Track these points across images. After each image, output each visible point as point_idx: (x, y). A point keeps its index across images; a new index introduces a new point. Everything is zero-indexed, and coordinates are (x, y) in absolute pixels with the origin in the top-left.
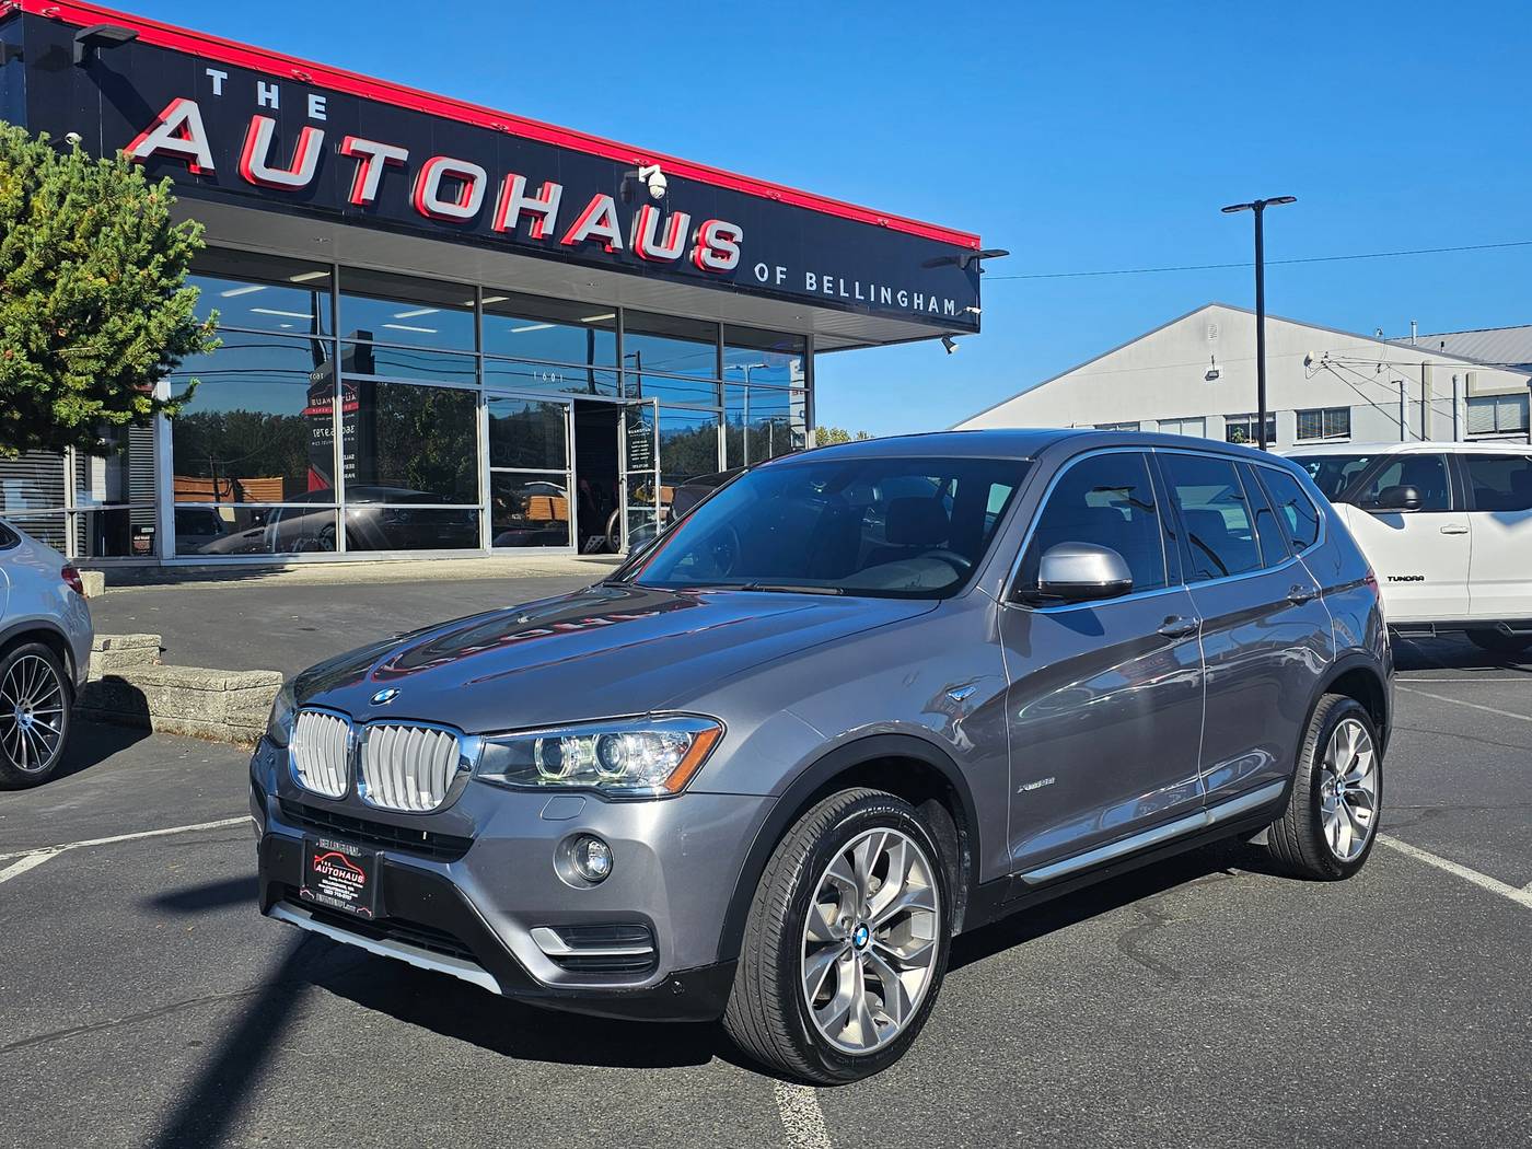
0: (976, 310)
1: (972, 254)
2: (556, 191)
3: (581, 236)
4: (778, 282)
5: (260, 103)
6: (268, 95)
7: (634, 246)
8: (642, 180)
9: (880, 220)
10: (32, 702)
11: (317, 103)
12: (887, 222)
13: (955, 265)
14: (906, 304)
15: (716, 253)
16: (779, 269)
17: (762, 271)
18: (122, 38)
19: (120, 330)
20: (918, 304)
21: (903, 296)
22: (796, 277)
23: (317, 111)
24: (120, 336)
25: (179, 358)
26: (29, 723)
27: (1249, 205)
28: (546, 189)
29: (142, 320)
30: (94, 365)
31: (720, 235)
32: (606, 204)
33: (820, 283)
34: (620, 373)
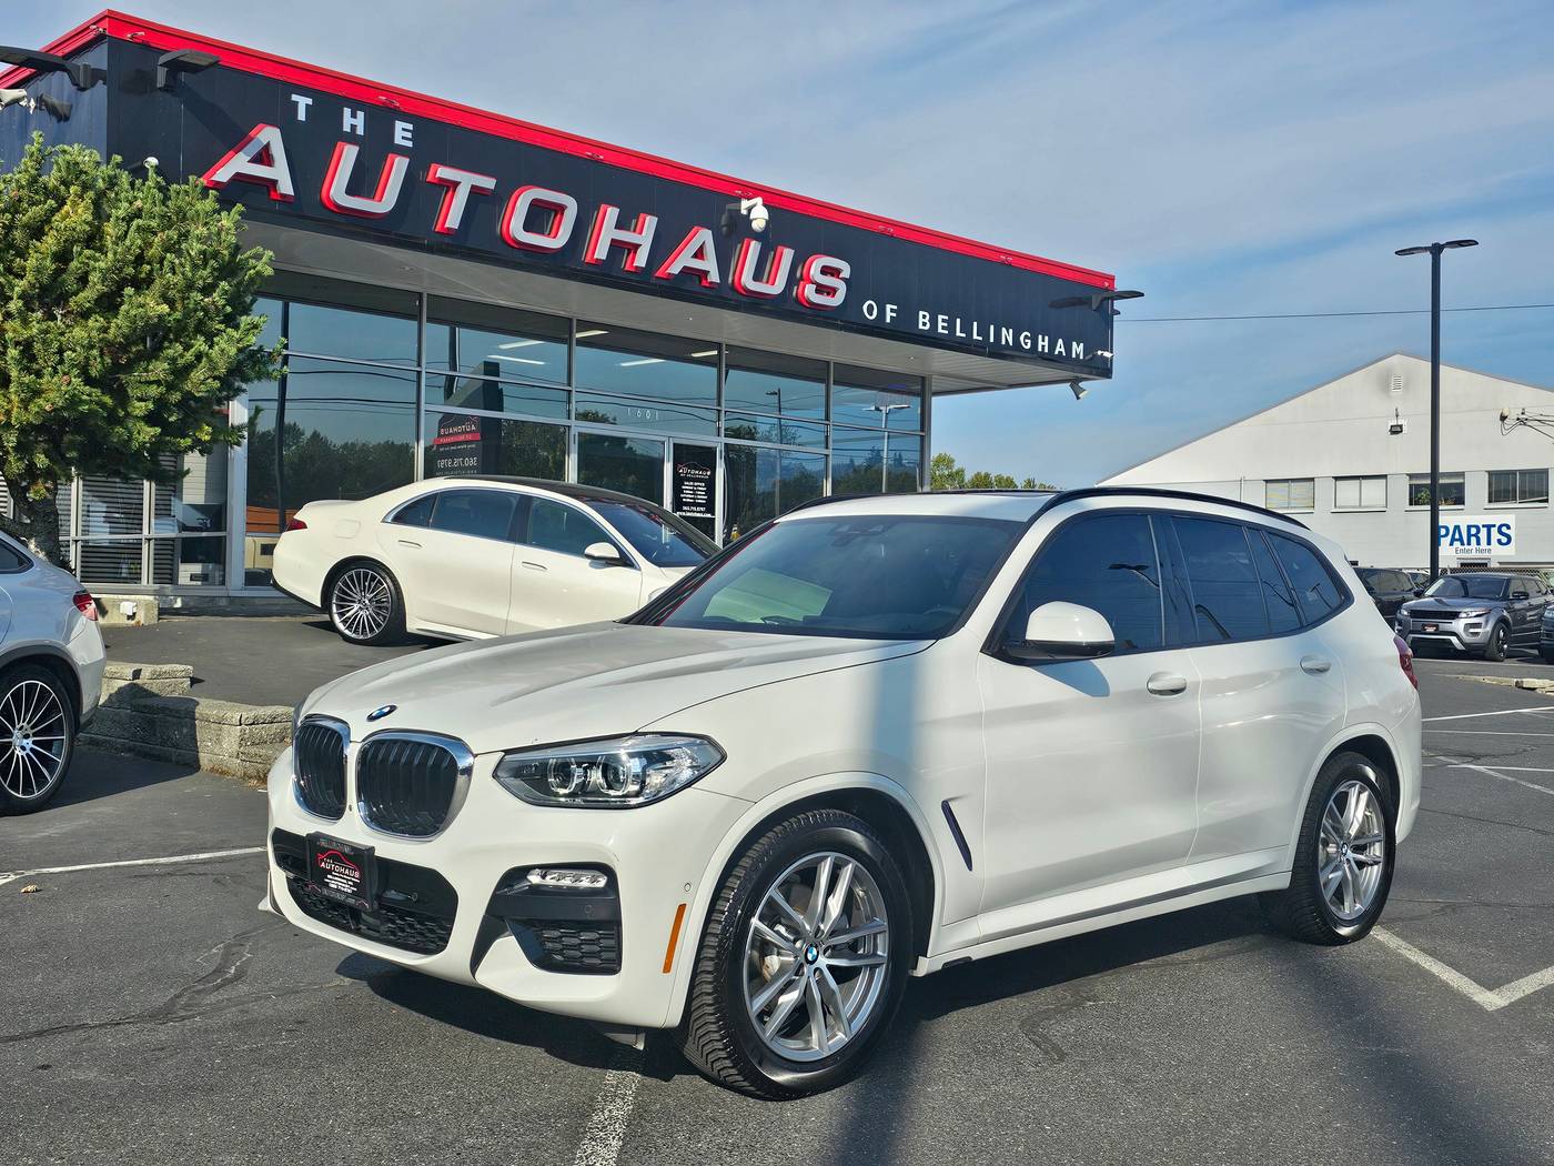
0: (1107, 354)
1: (1105, 295)
2: (651, 223)
3: (675, 269)
4: (888, 320)
5: (345, 130)
6: (353, 121)
7: (733, 281)
8: (744, 212)
9: (1001, 257)
10: (32, 728)
11: (404, 129)
12: (1008, 258)
13: (1086, 306)
14: (1028, 347)
15: (821, 289)
16: (889, 307)
17: (870, 309)
18: (204, 63)
19: (182, 356)
20: (1043, 346)
21: (1026, 337)
22: (906, 315)
23: (403, 138)
24: (181, 362)
25: (244, 386)
26: (28, 749)
27: (1426, 249)
28: (641, 220)
29: (204, 348)
30: (154, 391)
31: (826, 271)
32: (705, 237)
33: (934, 322)
34: (719, 411)
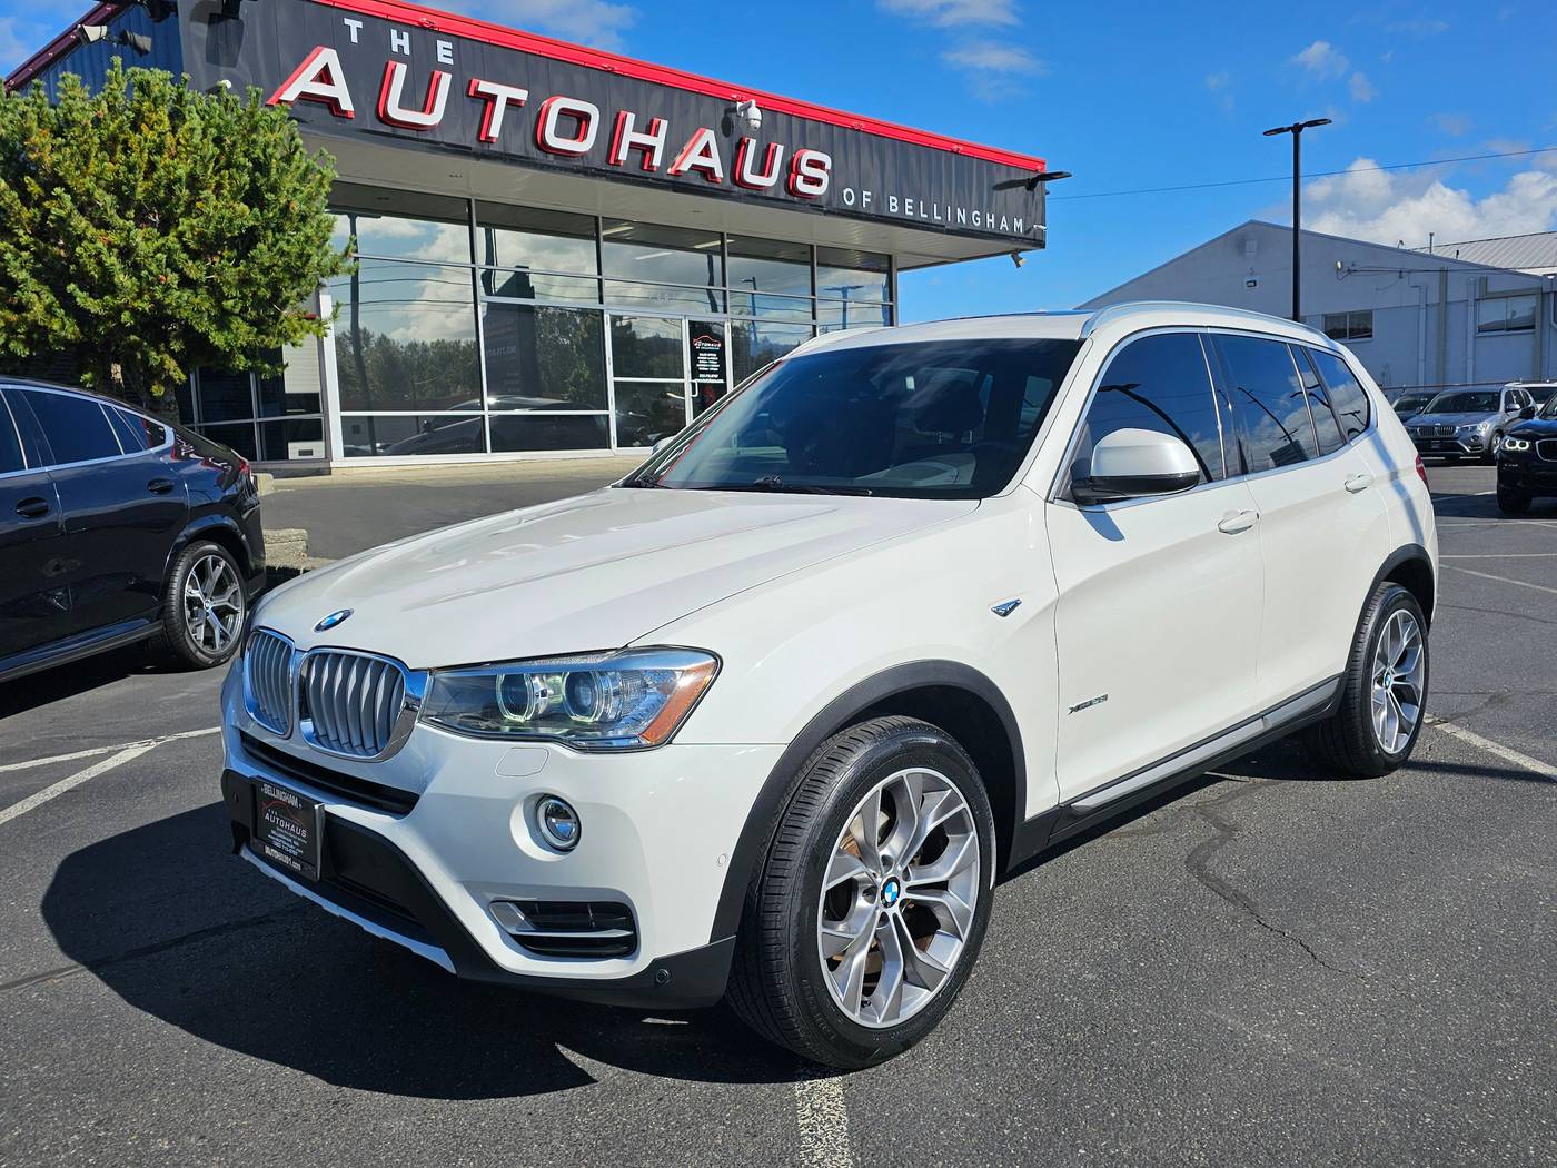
0: (1042, 227)
2: (663, 126)
3: (685, 166)
4: (864, 205)
5: (393, 50)
6: (400, 42)
7: (734, 175)
8: (740, 115)
9: (955, 147)
11: (445, 48)
12: (961, 148)
13: (1023, 188)
14: (979, 224)
15: (809, 180)
16: (864, 193)
17: (849, 195)
20: (991, 224)
21: (976, 215)
22: (880, 200)
23: (445, 56)
27: (1289, 129)
28: (653, 125)
31: (812, 163)
32: (709, 136)
33: (902, 204)
34: (725, 292)
